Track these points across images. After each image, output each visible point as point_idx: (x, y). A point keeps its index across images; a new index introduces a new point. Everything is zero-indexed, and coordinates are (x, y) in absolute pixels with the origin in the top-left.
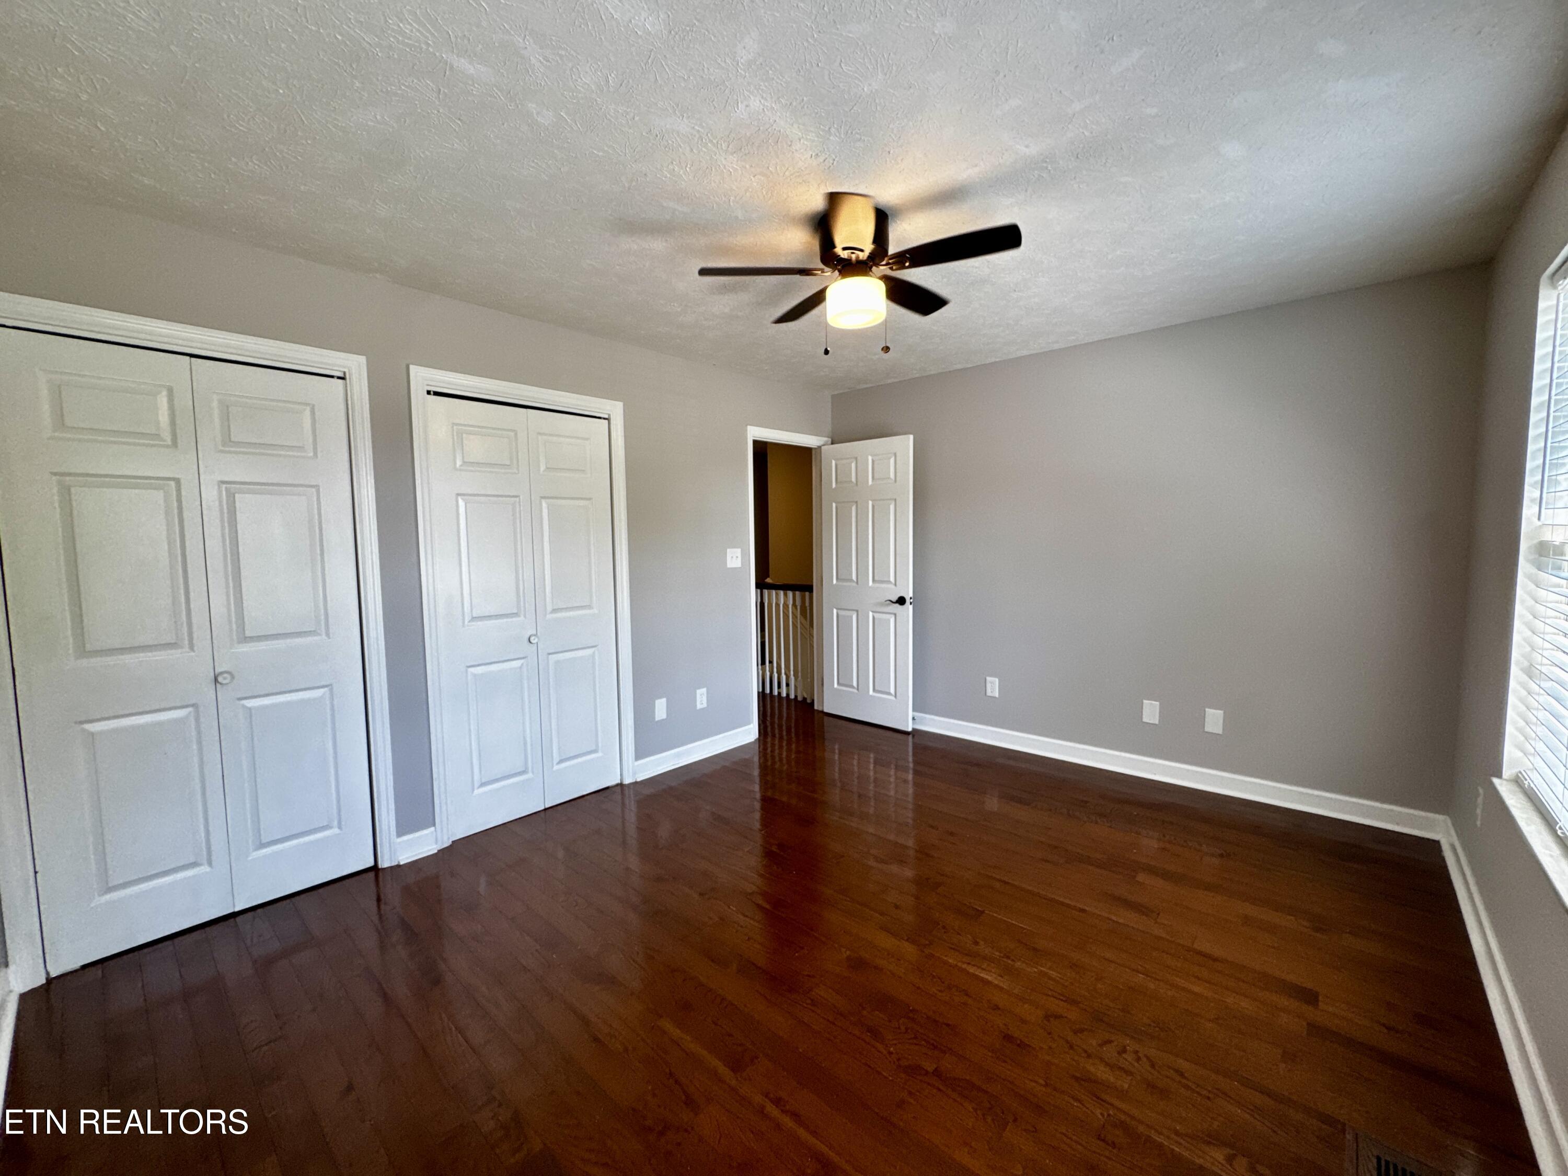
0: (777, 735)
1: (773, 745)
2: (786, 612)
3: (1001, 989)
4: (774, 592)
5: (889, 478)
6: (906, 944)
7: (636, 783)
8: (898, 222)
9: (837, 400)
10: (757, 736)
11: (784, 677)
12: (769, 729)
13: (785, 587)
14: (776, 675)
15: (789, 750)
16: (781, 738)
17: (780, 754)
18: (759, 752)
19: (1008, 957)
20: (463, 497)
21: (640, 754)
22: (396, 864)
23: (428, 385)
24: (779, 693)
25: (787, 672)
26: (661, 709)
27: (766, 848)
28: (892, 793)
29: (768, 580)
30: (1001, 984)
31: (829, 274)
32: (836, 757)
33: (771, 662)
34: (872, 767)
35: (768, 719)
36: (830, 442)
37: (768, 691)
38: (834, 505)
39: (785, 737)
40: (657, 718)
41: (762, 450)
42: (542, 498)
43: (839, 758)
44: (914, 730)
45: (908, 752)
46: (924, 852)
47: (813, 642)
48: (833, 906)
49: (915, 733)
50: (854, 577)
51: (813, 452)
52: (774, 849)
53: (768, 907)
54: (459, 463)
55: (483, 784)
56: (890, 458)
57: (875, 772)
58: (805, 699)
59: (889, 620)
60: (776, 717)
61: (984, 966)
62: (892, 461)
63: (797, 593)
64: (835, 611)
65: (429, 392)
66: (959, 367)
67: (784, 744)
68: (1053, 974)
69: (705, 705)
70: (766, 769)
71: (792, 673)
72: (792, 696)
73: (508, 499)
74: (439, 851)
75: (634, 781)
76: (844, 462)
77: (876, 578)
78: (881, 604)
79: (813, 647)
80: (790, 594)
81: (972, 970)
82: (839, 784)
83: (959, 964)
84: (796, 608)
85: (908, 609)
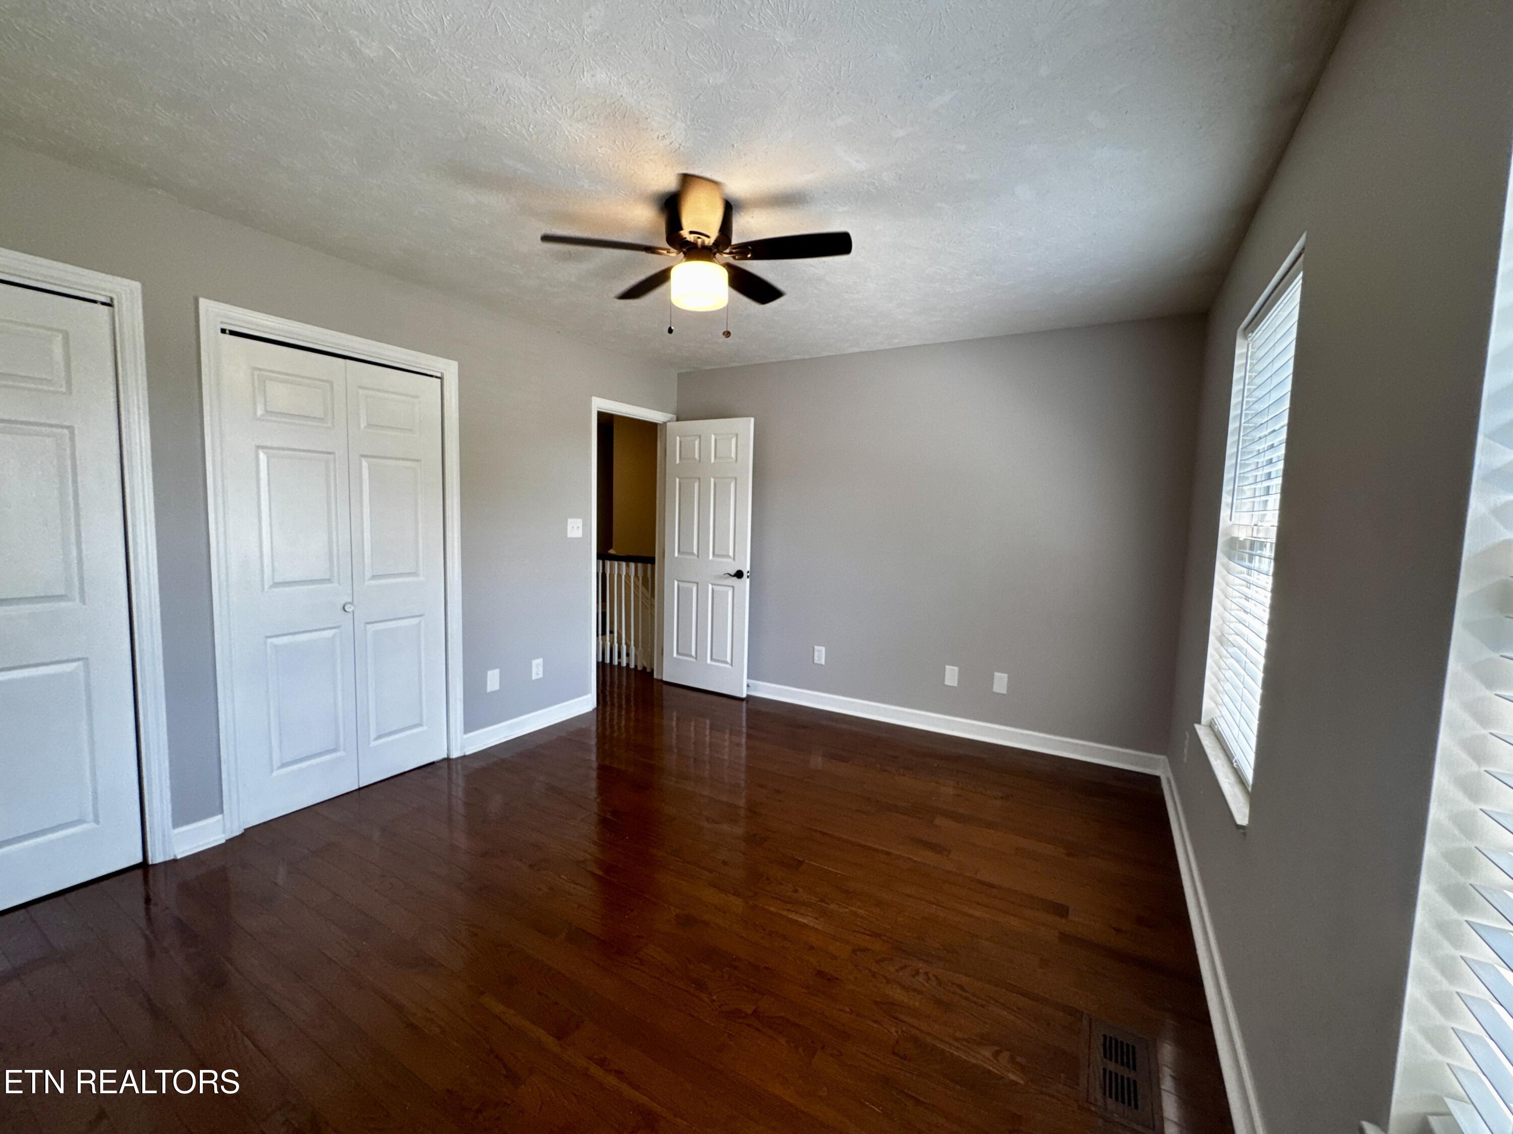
0: (616, 705)
1: (612, 714)
2: (628, 582)
3: (817, 930)
4: (616, 563)
5: (731, 458)
6: (732, 899)
7: (464, 757)
8: (741, 213)
9: (683, 378)
10: (595, 705)
11: (624, 647)
12: (608, 699)
13: (628, 559)
14: (616, 645)
15: (628, 719)
16: (620, 707)
17: (619, 723)
18: (597, 721)
19: (823, 901)
20: (265, 450)
21: (469, 727)
22: (172, 857)
23: (222, 323)
24: (619, 663)
25: (628, 642)
26: (493, 679)
27: (600, 816)
28: (726, 757)
29: (612, 551)
30: (816, 926)
31: (674, 255)
32: (674, 724)
33: (612, 632)
34: (708, 732)
35: (608, 688)
36: (675, 418)
37: (608, 661)
38: (677, 480)
39: (624, 706)
40: (489, 689)
41: (606, 422)
42: (363, 456)
43: (677, 724)
44: (748, 696)
45: (741, 717)
46: (753, 810)
47: (654, 611)
48: (664, 868)
49: (749, 698)
50: (695, 551)
51: (659, 427)
52: (609, 816)
53: (600, 873)
54: (260, 412)
55: (283, 765)
56: (731, 439)
57: (711, 737)
58: (644, 668)
59: (727, 593)
60: (616, 686)
61: (802, 911)
62: (734, 441)
63: (640, 565)
64: (676, 583)
65: (223, 331)
66: (798, 357)
67: (623, 713)
68: (862, 912)
69: (541, 676)
70: (602, 738)
71: (632, 642)
72: (632, 666)
73: (322, 455)
74: (227, 841)
75: (462, 755)
76: (689, 439)
77: (716, 553)
78: (720, 577)
79: (654, 616)
80: (632, 565)
81: (792, 916)
82: (676, 751)
83: (781, 912)
84: (638, 579)
85: (746, 582)
